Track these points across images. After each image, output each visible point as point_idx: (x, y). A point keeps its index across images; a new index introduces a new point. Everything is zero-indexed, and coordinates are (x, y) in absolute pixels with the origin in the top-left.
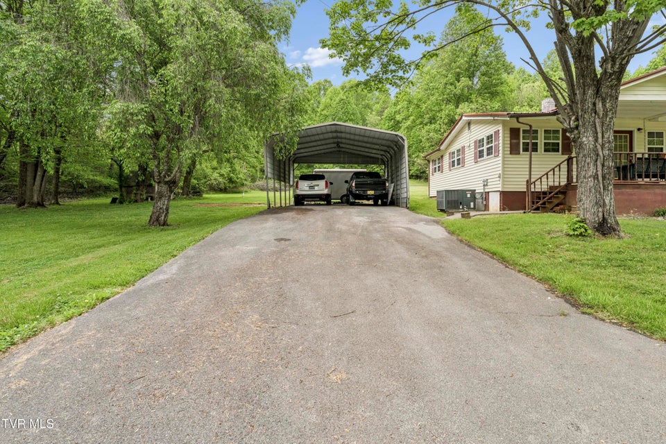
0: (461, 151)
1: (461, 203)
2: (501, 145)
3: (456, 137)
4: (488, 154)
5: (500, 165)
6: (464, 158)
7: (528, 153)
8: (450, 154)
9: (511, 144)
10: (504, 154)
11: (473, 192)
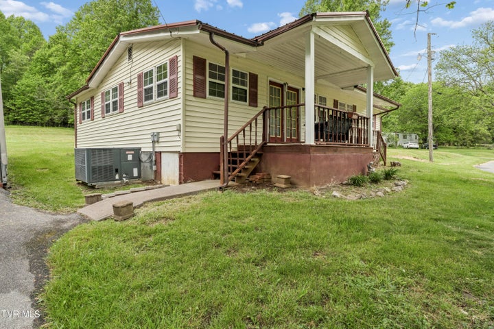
0: (119, 90)
1: (117, 171)
2: (180, 80)
3: (111, 70)
4: (160, 95)
5: (181, 112)
6: (122, 100)
7: (224, 99)
8: (102, 94)
9: (195, 80)
10: (185, 95)
11: (137, 152)
